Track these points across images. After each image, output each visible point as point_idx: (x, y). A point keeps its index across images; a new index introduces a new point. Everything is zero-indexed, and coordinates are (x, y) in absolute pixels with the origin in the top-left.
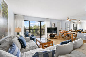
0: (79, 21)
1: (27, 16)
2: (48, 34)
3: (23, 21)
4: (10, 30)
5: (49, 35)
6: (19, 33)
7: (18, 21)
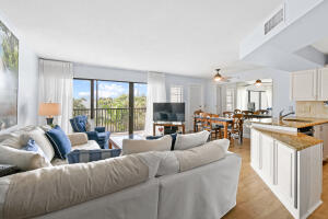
0: (258, 81)
1: (82, 65)
2: (155, 125)
3: (69, 82)
4: (24, 109)
5: (157, 127)
6: (52, 119)
7: (52, 81)
